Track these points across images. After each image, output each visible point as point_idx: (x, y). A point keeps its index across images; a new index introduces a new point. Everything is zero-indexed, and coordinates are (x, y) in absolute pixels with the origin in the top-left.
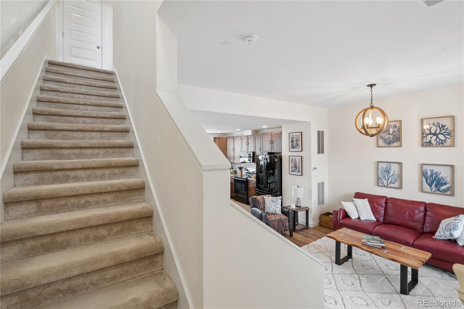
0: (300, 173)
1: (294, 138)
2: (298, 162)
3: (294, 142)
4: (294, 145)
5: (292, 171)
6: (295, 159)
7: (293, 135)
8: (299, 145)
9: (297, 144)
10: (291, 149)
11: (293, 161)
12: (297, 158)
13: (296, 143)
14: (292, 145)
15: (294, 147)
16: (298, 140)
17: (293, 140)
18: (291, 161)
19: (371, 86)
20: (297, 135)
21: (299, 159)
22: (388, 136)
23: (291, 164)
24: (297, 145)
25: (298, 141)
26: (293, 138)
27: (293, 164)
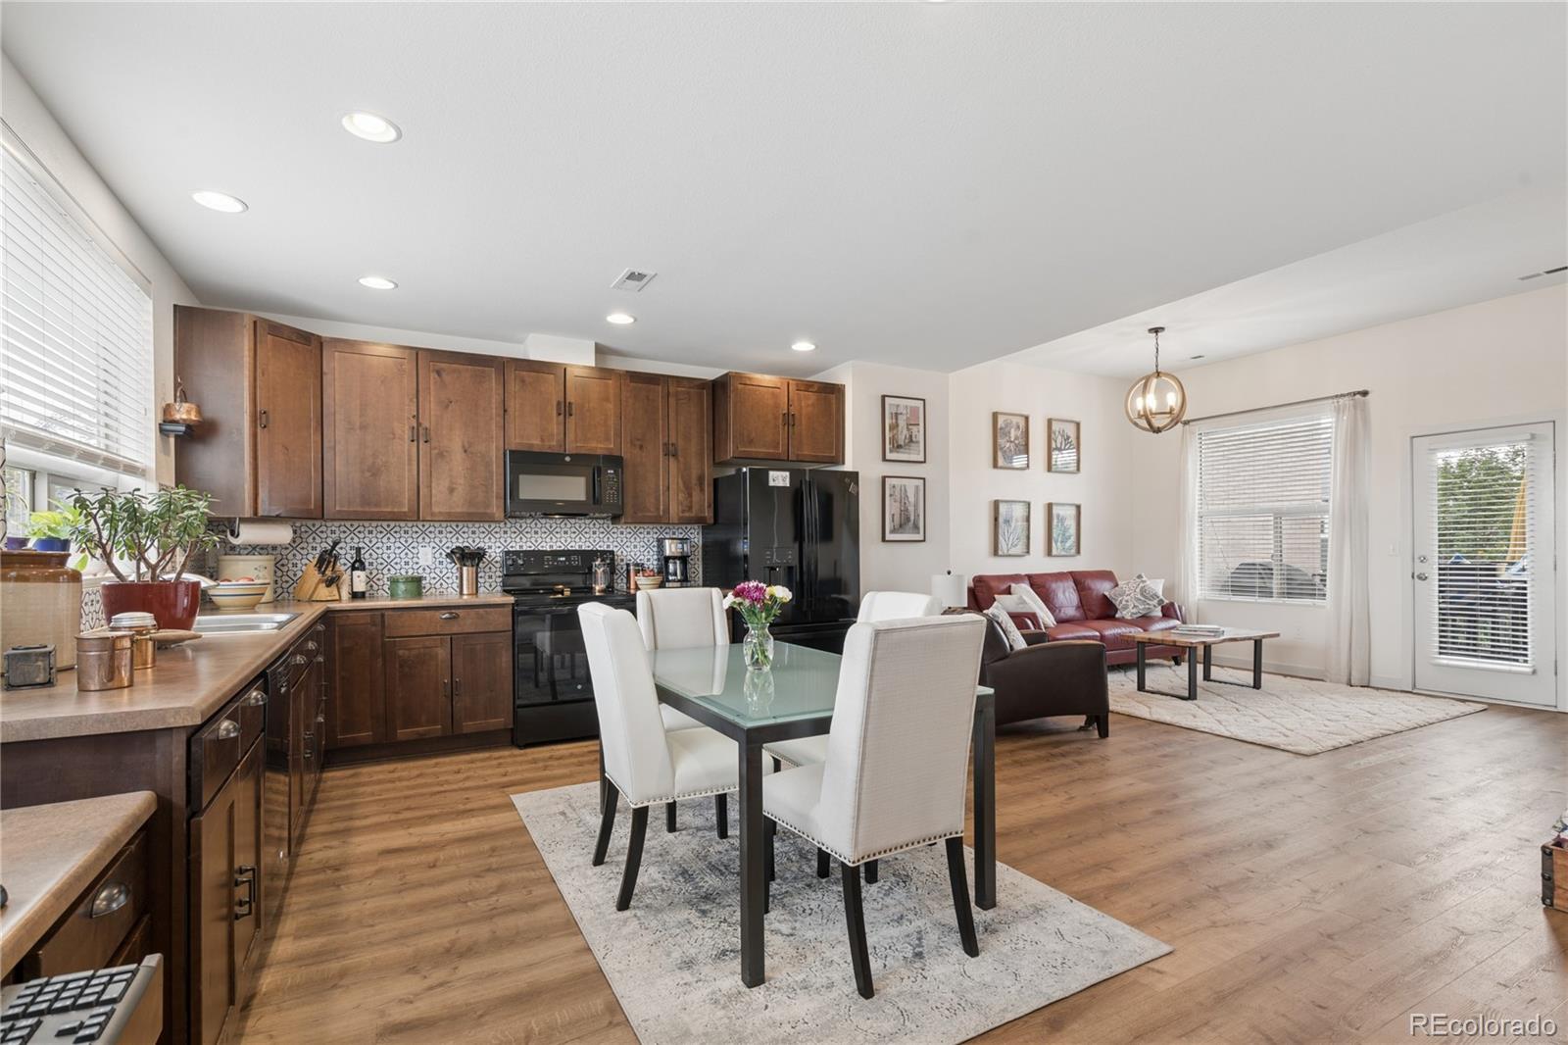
0: (919, 533)
1: (900, 417)
2: (912, 499)
3: (900, 428)
4: (902, 439)
5: (893, 531)
6: (905, 486)
7: (898, 406)
8: (918, 442)
9: (911, 436)
10: (891, 451)
11: (897, 493)
12: (911, 485)
13: (905, 432)
14: (893, 439)
15: (899, 447)
16: (912, 423)
17: (897, 422)
18: (891, 495)
19: (1156, 330)
20: (911, 407)
21: (917, 487)
22: (1008, 445)
23: (891, 505)
24: (911, 441)
25: (914, 429)
26: (896, 414)
27: (898, 504)
